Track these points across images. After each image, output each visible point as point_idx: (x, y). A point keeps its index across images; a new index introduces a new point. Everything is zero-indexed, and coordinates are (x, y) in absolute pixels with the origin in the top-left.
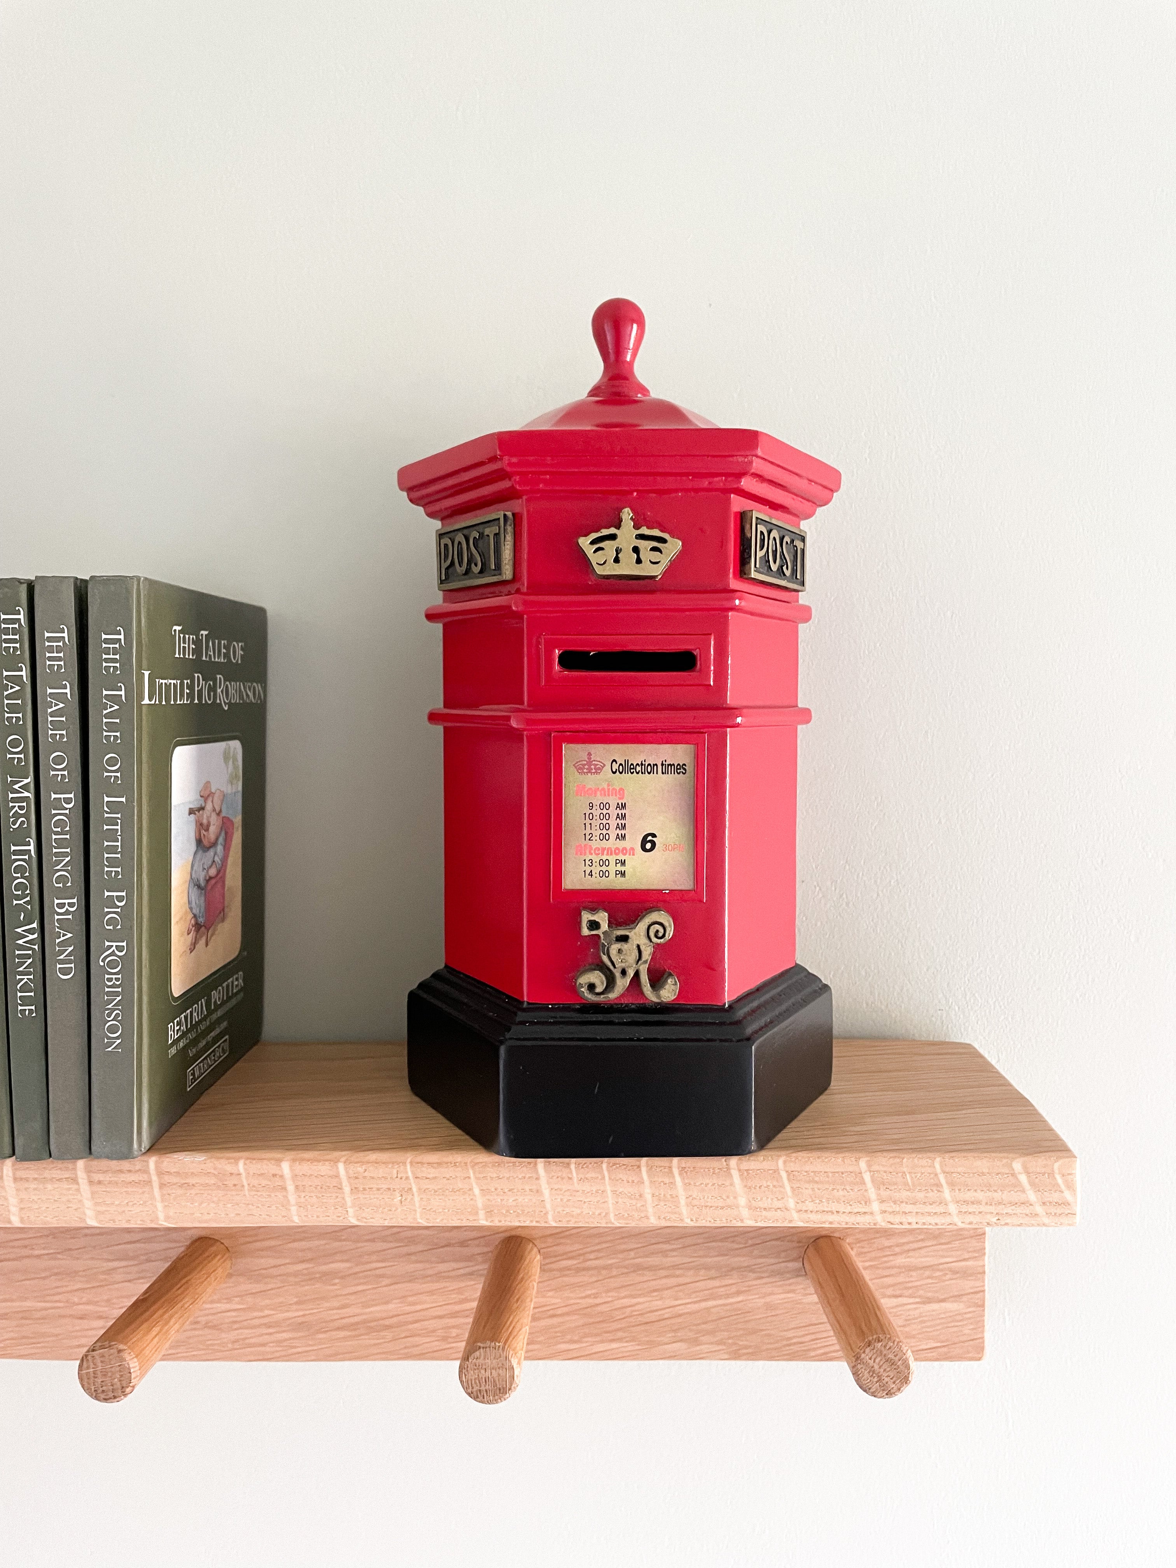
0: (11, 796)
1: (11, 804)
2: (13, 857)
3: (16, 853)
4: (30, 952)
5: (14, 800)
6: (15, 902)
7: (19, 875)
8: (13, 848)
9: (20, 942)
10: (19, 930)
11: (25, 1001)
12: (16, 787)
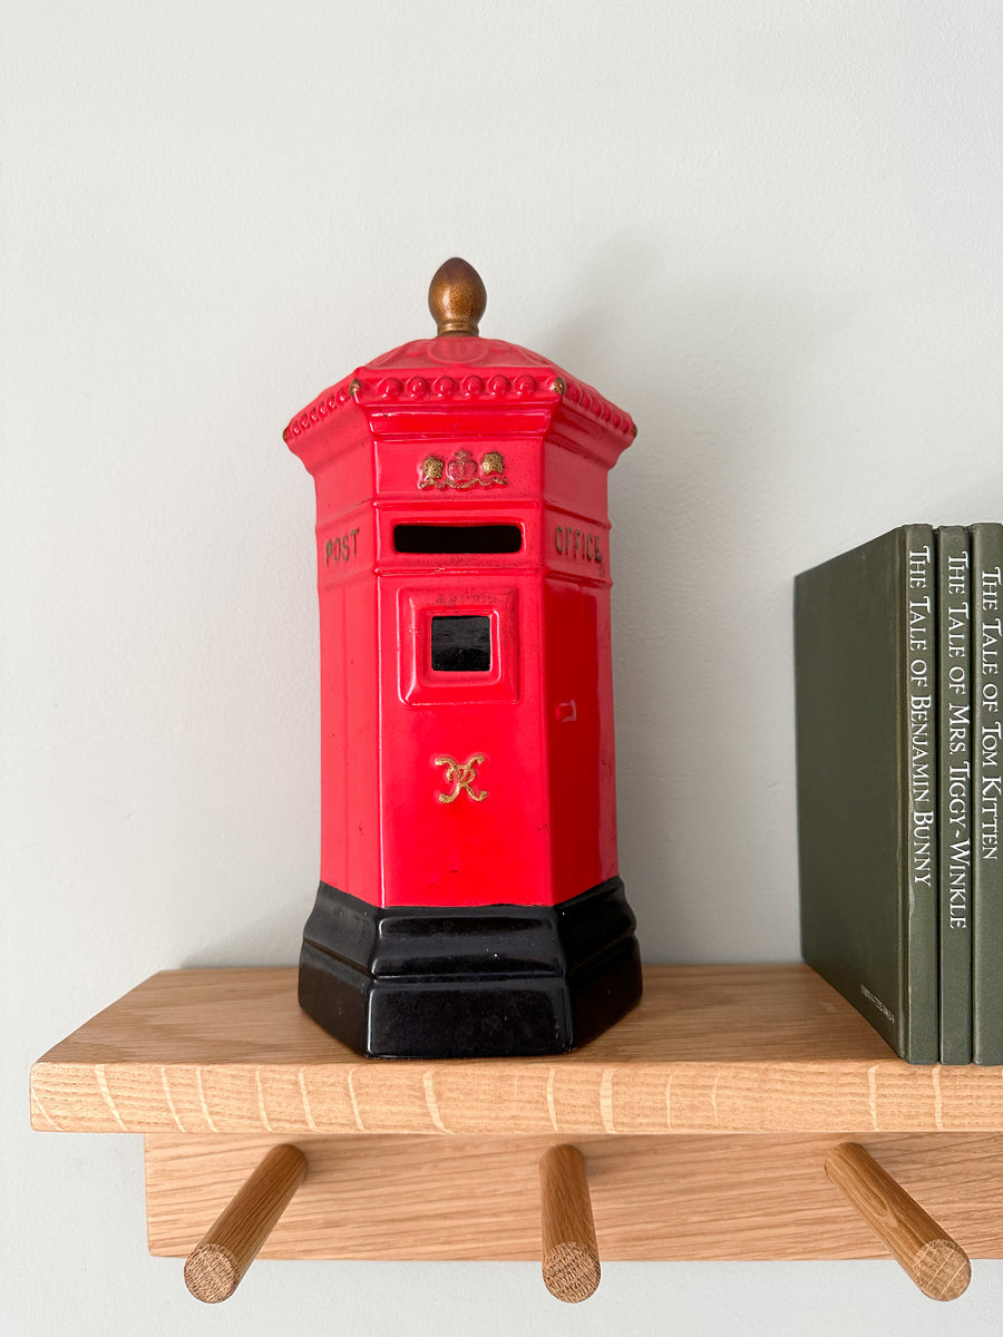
0: (952, 722)
1: (952, 730)
2: (952, 779)
3: (954, 775)
4: (963, 868)
5: (955, 726)
6: (952, 820)
7: (956, 795)
8: (952, 770)
9: (955, 857)
10: (954, 846)
11: (958, 913)
12: (957, 714)
